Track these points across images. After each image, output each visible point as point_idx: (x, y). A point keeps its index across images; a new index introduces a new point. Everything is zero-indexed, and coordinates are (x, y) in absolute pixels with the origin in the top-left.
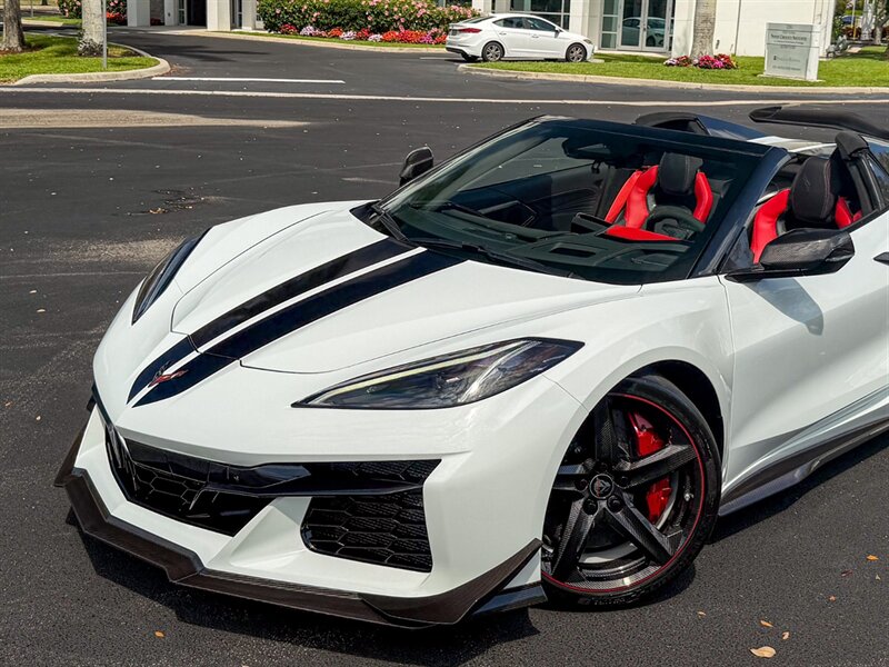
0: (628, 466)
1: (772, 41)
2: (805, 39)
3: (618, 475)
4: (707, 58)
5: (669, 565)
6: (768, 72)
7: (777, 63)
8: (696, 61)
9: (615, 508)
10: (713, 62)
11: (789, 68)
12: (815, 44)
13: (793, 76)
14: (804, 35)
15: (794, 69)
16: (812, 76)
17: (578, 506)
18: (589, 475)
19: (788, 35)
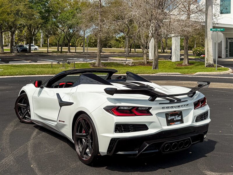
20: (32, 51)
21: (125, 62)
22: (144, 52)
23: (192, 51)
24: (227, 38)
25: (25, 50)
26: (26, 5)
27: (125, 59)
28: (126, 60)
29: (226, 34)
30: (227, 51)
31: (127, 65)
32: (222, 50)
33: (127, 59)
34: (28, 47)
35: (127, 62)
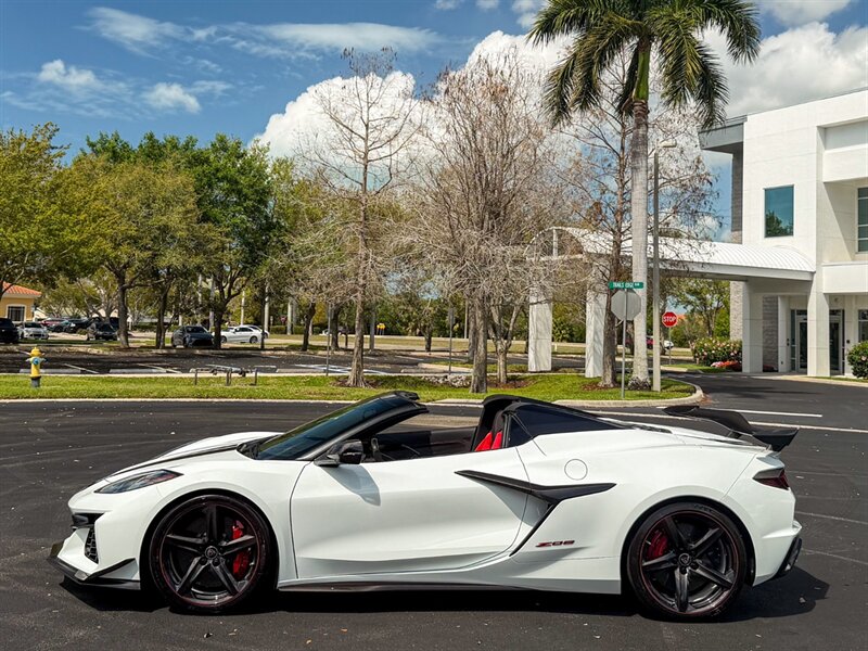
0: (224, 544)
3: (219, 547)
5: (236, 596)
9: (216, 564)
17: (196, 560)
18: (205, 545)
20: (224, 345)
21: (446, 377)
22: (499, 348)
23: (689, 350)
24: (793, 311)
25: (204, 342)
26: (187, 212)
27: (446, 368)
28: (450, 372)
29: (790, 297)
30: (793, 349)
31: (449, 385)
32: (780, 349)
33: (453, 368)
34: (213, 334)
35: (450, 377)
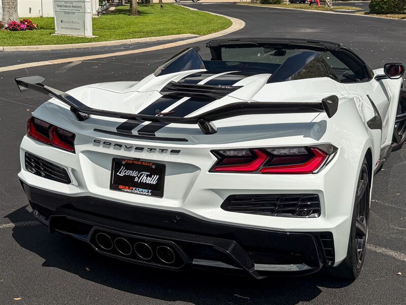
1: (58, 9)
2: (81, 7)
4: (14, 23)
6: (58, 31)
7: (63, 25)
8: (6, 26)
10: (19, 26)
11: (72, 29)
12: (88, 10)
13: (75, 34)
14: (79, 4)
15: (75, 29)
16: (89, 33)
19: (68, 5)
